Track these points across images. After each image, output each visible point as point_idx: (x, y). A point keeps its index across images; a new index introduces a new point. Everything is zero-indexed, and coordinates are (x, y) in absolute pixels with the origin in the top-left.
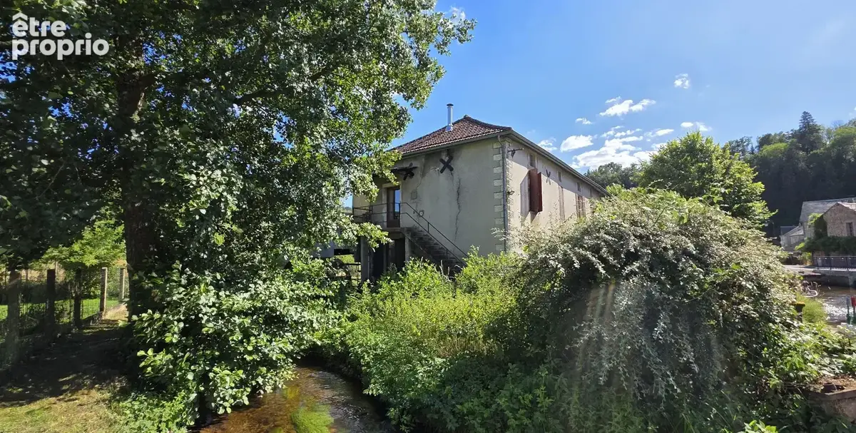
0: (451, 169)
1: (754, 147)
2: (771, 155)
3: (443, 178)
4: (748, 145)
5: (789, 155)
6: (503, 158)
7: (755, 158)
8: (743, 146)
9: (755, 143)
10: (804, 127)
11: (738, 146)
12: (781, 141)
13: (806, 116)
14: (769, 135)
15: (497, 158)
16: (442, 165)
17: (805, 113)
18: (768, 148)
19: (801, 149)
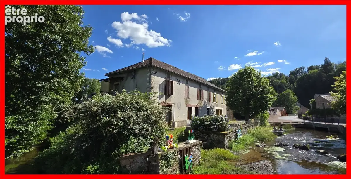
0: (135, 78)
1: (306, 71)
2: (312, 75)
3: (132, 81)
4: (304, 70)
5: (319, 74)
6: (150, 75)
7: (306, 75)
8: (302, 70)
9: (306, 69)
10: (326, 64)
11: (300, 70)
12: (317, 69)
13: (327, 59)
14: (312, 66)
15: (148, 74)
16: (132, 77)
17: (326, 58)
18: (312, 71)
19: (324, 72)
